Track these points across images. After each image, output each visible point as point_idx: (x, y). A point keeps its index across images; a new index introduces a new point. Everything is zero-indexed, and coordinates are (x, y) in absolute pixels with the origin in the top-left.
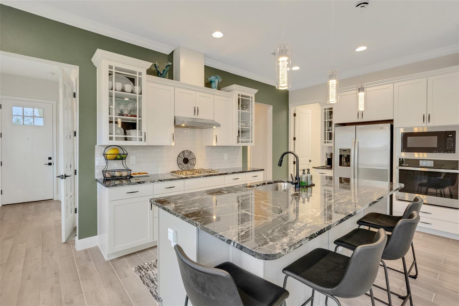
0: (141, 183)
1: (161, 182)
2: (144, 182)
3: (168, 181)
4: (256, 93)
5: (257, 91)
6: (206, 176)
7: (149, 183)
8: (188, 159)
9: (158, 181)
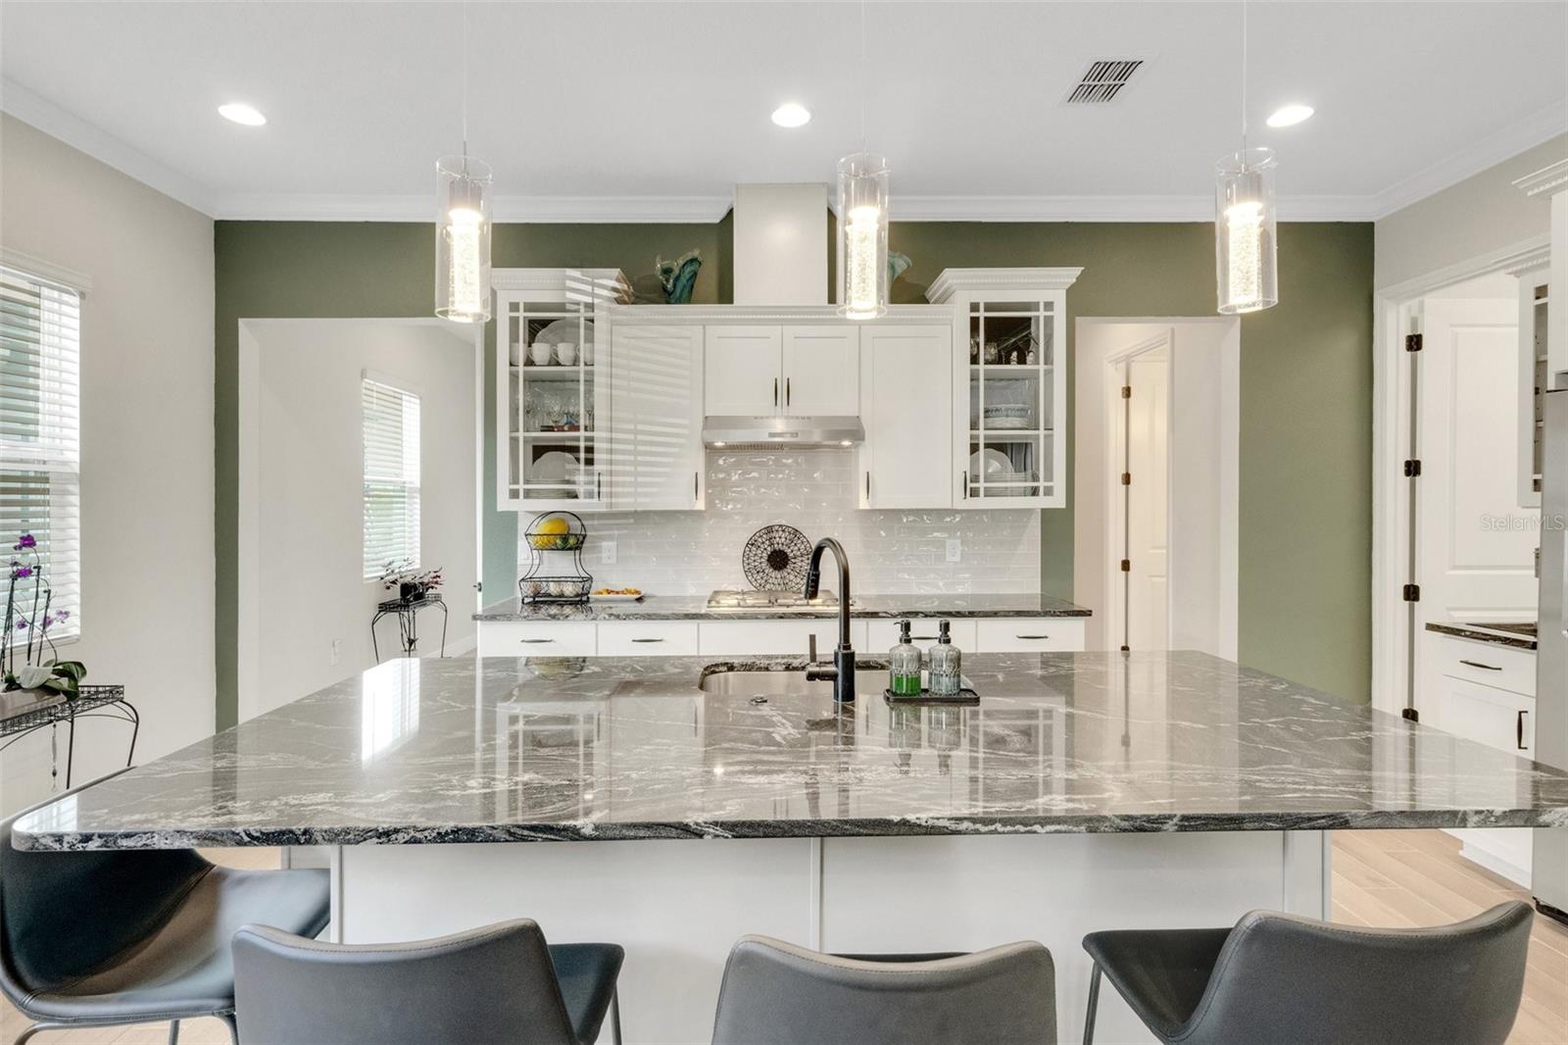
0: (559, 619)
1: (618, 622)
2: (567, 616)
3: (638, 621)
4: (1074, 280)
5: (1079, 273)
6: (781, 617)
7: (581, 620)
8: (785, 553)
9: (607, 617)
